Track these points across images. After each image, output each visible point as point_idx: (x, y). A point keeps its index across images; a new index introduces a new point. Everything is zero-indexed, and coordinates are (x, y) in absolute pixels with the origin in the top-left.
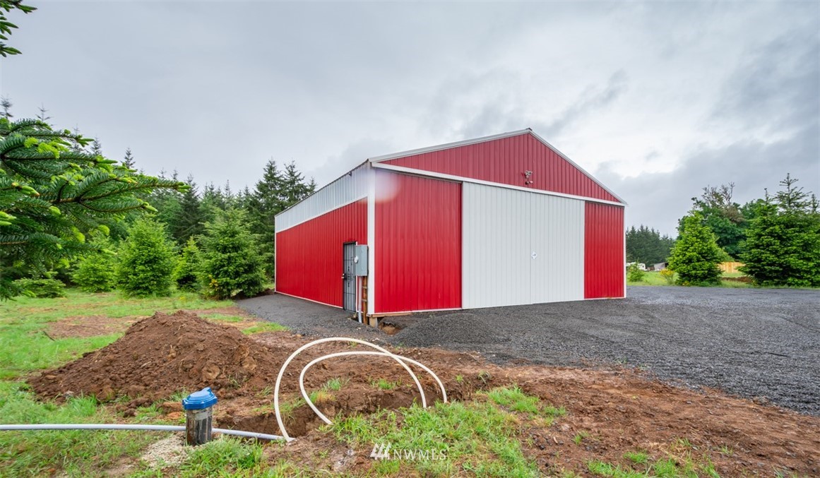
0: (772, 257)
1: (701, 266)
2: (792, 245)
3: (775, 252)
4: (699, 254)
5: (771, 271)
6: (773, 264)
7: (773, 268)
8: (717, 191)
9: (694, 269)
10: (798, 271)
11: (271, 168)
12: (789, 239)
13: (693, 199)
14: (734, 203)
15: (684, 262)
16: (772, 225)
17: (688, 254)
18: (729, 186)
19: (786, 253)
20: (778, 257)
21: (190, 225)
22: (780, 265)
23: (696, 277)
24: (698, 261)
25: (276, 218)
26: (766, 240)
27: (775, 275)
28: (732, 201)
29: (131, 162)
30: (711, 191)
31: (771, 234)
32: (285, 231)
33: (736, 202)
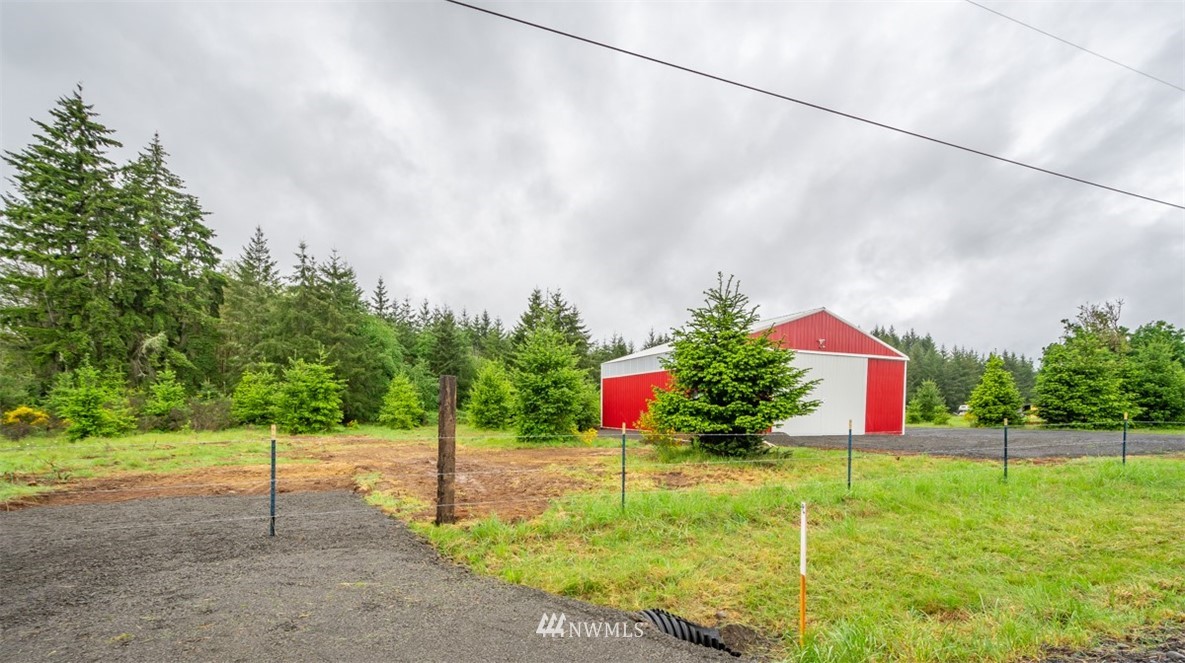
0: (1057, 402)
1: (996, 410)
2: (1078, 391)
3: (1061, 398)
4: (996, 397)
5: (1057, 415)
6: (1058, 408)
7: (1057, 412)
8: (1099, 309)
9: (990, 412)
10: (1079, 415)
11: (536, 297)
12: (1076, 385)
13: (1063, 321)
14: (1121, 327)
15: (980, 406)
16: (1061, 371)
17: (985, 398)
18: (1117, 304)
19: (1071, 398)
20: (1064, 402)
21: (446, 360)
22: (1065, 409)
23: (991, 420)
24: (995, 404)
25: (602, 365)
26: (1053, 386)
27: (1060, 418)
28: (1119, 324)
29: (384, 291)
30: (1090, 309)
31: (1060, 381)
32: (616, 378)
33: (1124, 326)
